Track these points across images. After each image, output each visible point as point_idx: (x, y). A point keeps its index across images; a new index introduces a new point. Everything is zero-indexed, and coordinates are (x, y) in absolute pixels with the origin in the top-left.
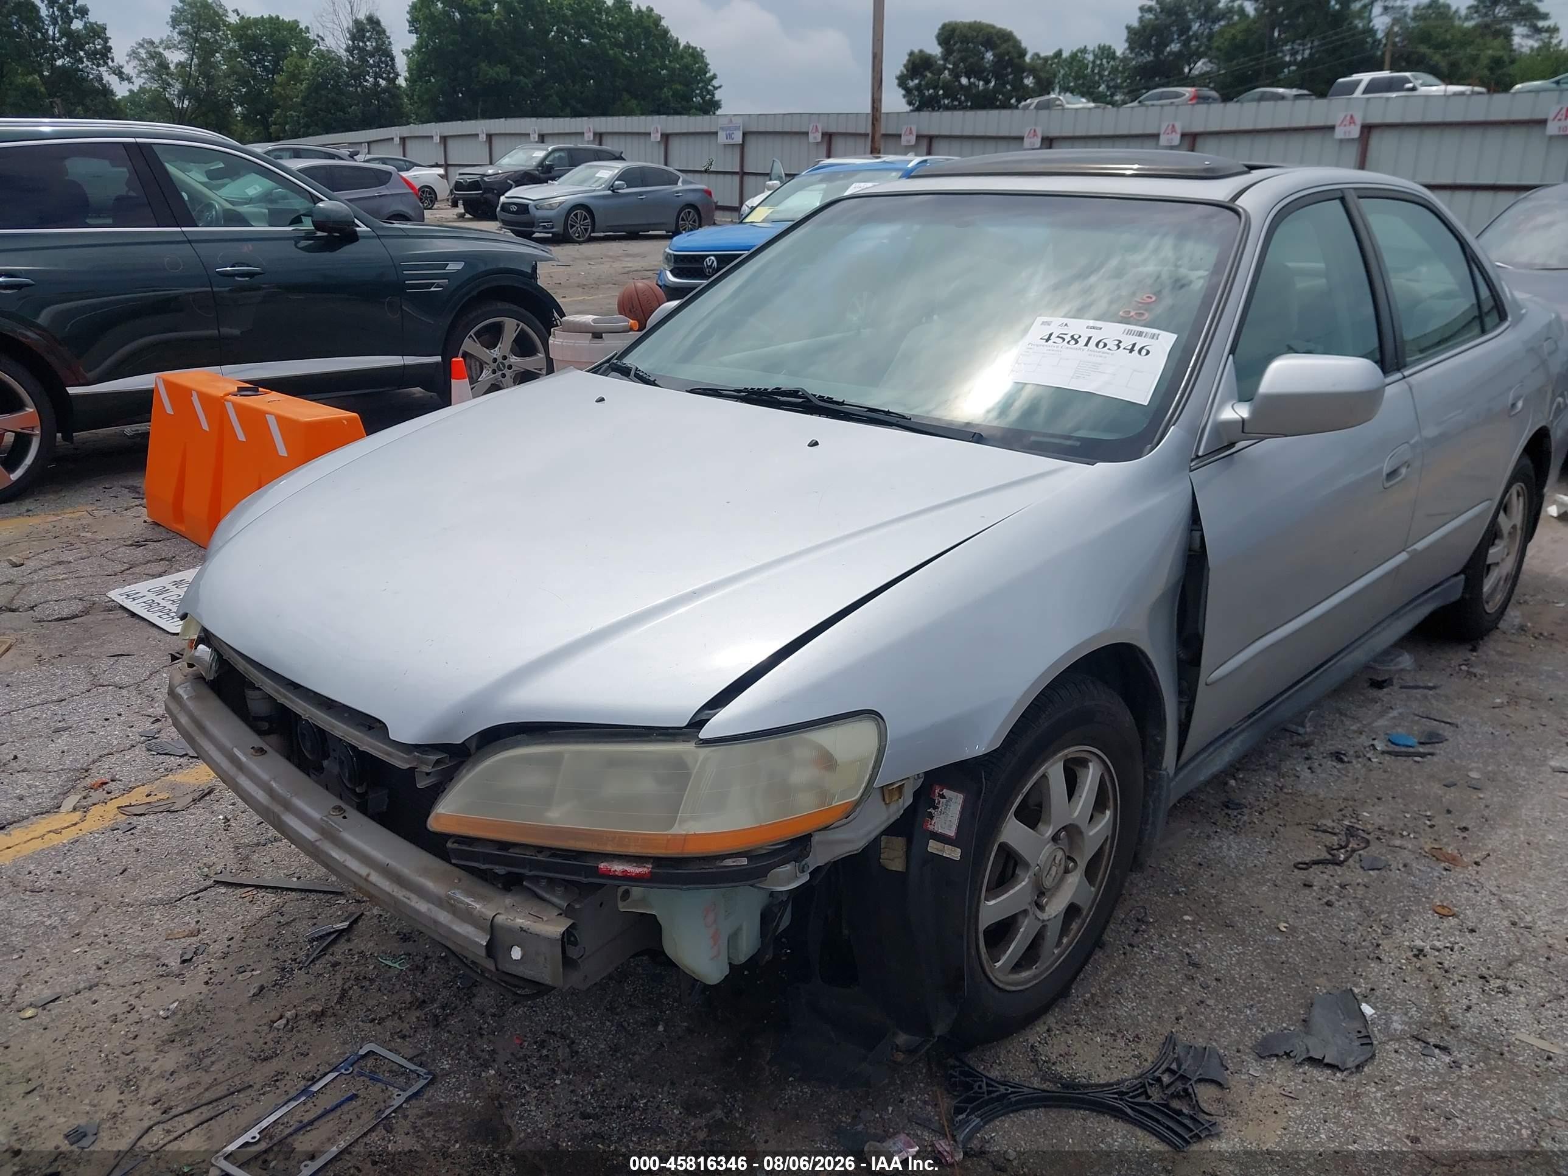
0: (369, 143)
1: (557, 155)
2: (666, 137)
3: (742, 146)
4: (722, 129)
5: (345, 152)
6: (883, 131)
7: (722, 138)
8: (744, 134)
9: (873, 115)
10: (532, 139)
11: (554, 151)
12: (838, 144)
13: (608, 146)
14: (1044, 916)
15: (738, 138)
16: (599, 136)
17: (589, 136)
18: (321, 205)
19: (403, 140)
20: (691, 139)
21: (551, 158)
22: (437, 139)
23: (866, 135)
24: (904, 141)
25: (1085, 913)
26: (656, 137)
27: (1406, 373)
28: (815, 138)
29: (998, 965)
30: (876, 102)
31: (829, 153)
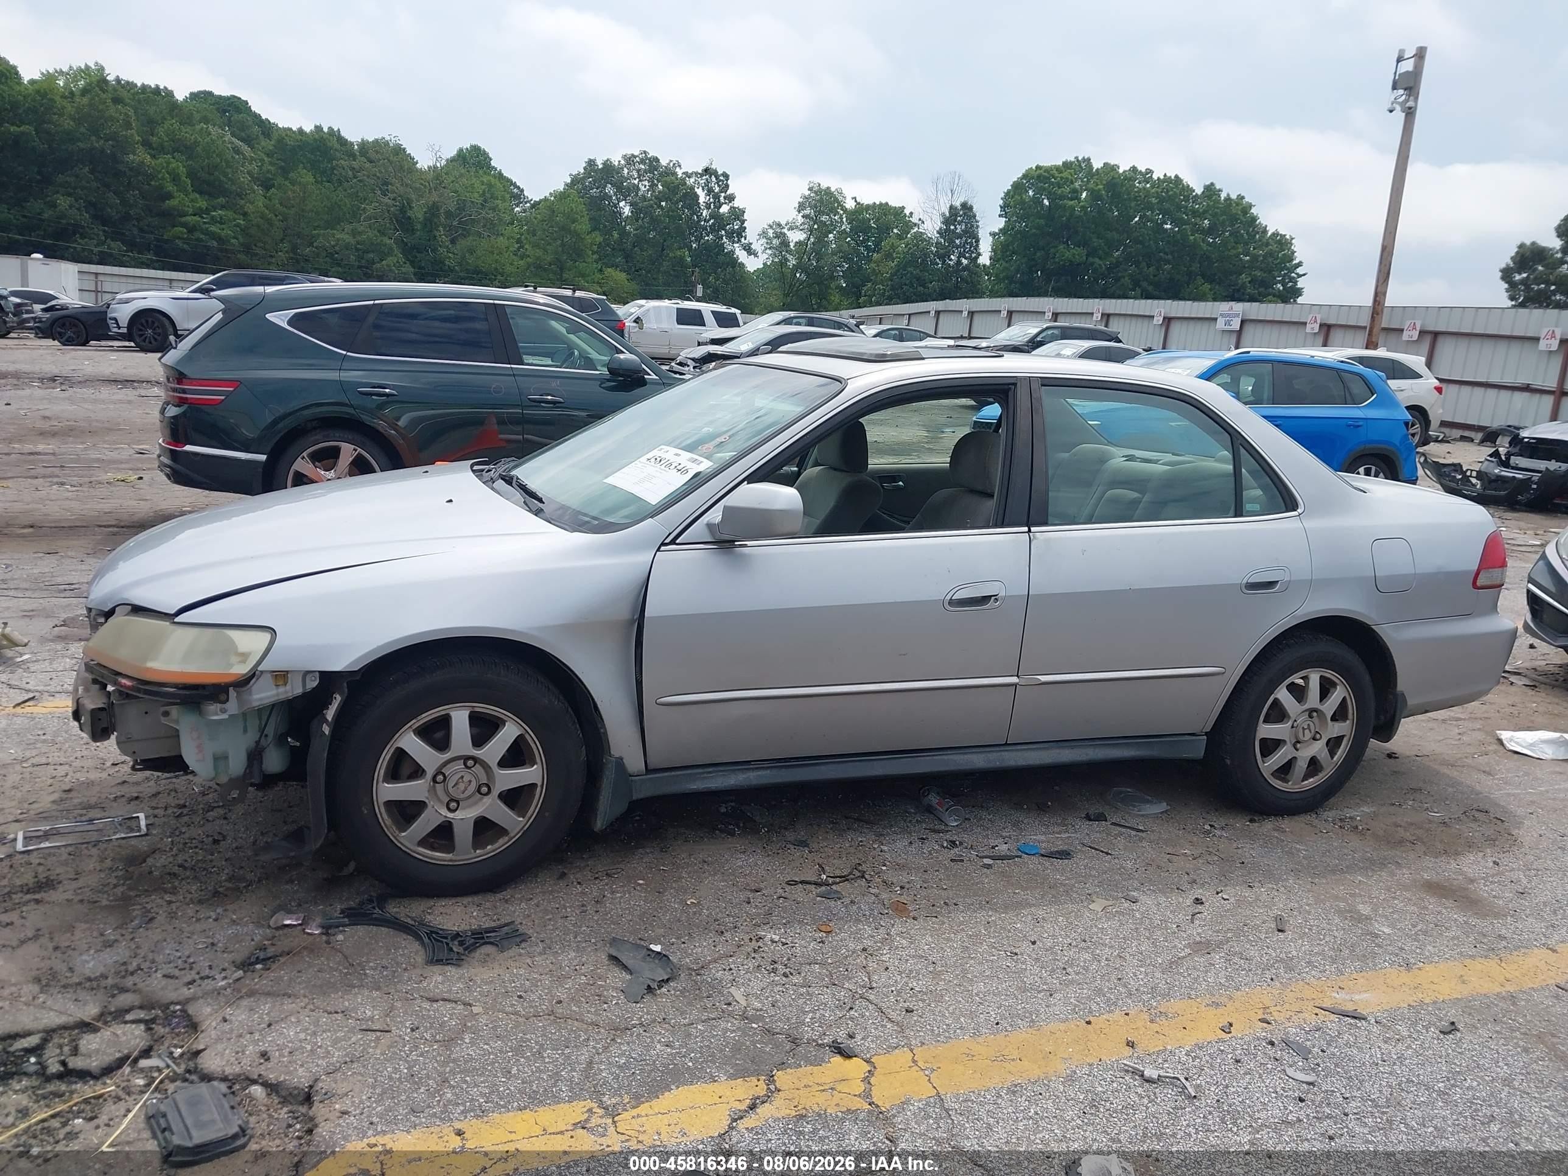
0: (910, 315)
1: (1050, 332)
2: (1168, 321)
3: (1239, 333)
4: (1221, 315)
6: (1383, 325)
7: (1220, 324)
8: (1243, 322)
9: (1374, 308)
10: (1046, 317)
11: (1047, 328)
12: (1336, 335)
13: (1115, 326)
14: (450, 815)
15: (1236, 325)
16: (1107, 317)
17: (1097, 316)
19: (938, 313)
20: (1192, 324)
21: (1041, 336)
22: (965, 313)
23: (1365, 328)
24: (1405, 336)
25: (512, 835)
26: (1158, 320)
28: (1313, 329)
29: (403, 834)
30: (1379, 295)
31: (1325, 345)
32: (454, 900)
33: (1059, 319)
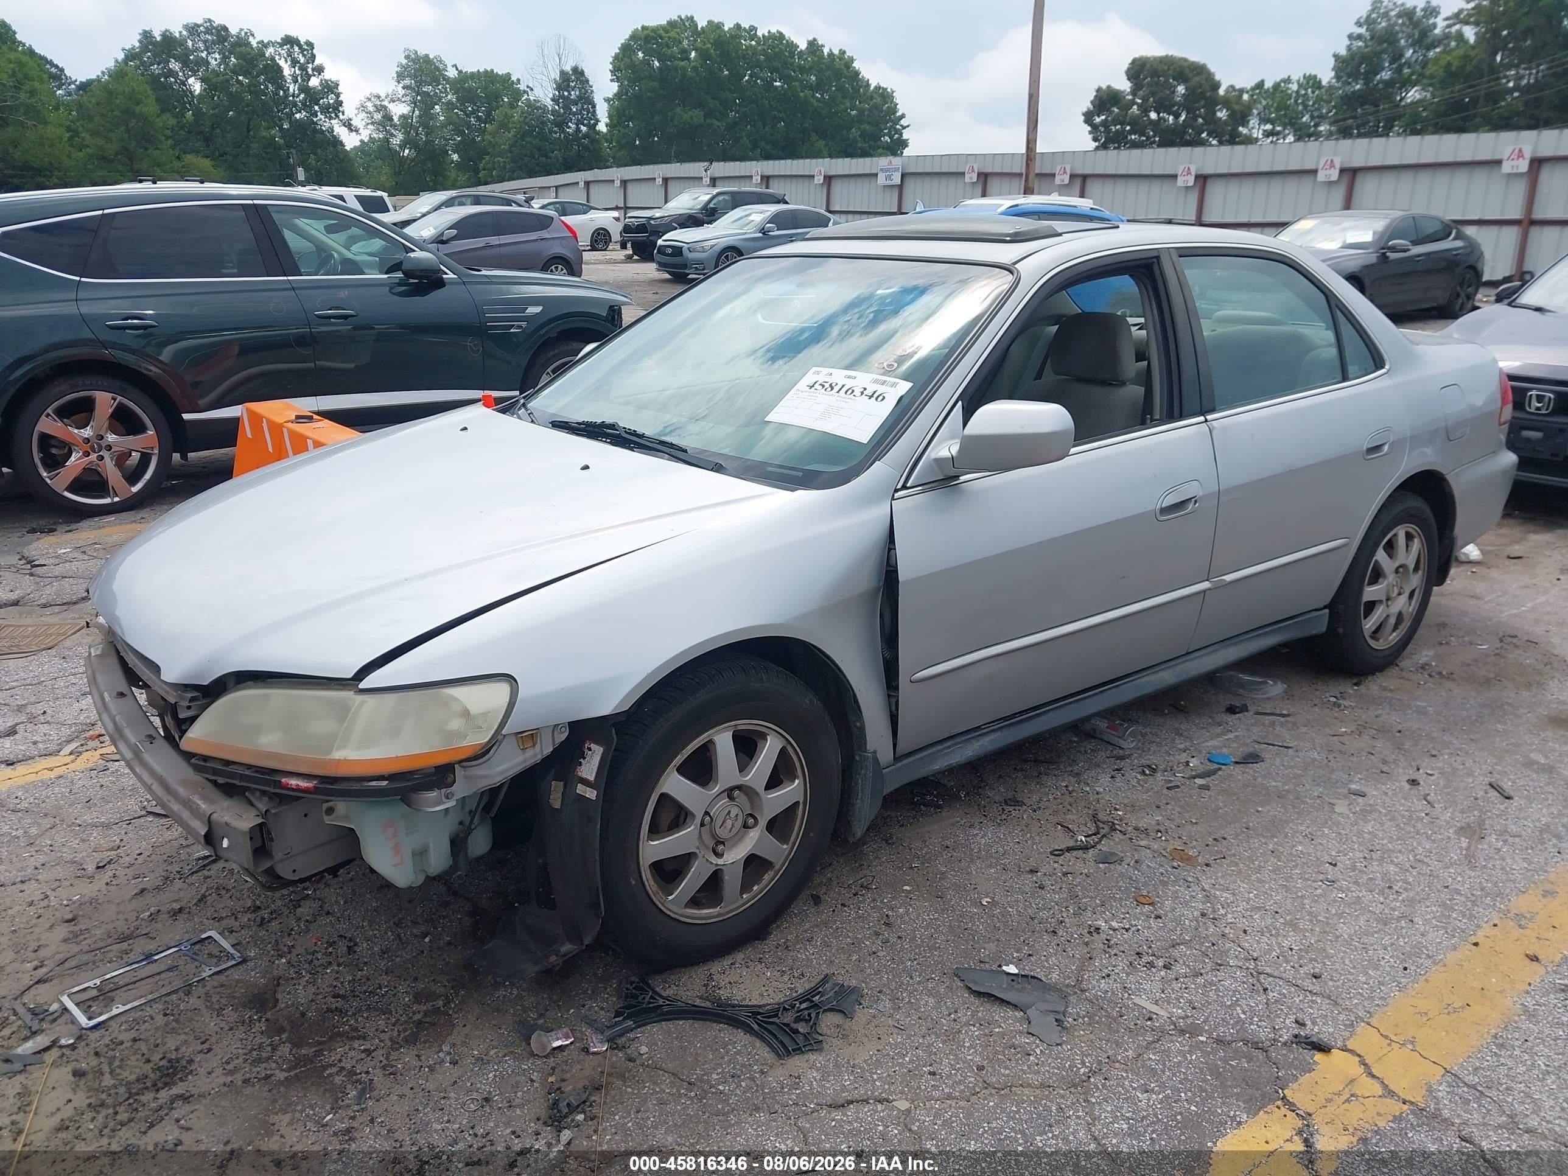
0: (557, 187)
1: (721, 198)
2: (829, 179)
3: (901, 187)
4: (881, 170)
5: (521, 197)
6: (1037, 171)
7: (881, 179)
8: (903, 176)
9: (1027, 155)
10: (704, 183)
11: (718, 194)
12: (994, 184)
13: (775, 189)
14: (720, 862)
15: (897, 179)
16: (766, 179)
17: (757, 179)
18: (412, 255)
19: (587, 184)
20: (852, 181)
21: (713, 202)
22: (618, 183)
23: (1021, 175)
24: (1058, 180)
25: (777, 867)
26: (819, 180)
27: (1209, 417)
28: (971, 178)
29: (670, 898)
30: (1031, 142)
31: (984, 195)
32: (726, 962)
33: (717, 183)
